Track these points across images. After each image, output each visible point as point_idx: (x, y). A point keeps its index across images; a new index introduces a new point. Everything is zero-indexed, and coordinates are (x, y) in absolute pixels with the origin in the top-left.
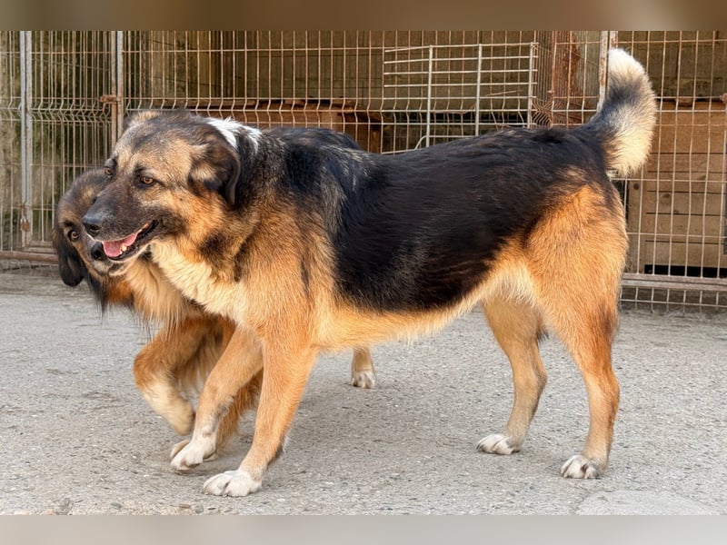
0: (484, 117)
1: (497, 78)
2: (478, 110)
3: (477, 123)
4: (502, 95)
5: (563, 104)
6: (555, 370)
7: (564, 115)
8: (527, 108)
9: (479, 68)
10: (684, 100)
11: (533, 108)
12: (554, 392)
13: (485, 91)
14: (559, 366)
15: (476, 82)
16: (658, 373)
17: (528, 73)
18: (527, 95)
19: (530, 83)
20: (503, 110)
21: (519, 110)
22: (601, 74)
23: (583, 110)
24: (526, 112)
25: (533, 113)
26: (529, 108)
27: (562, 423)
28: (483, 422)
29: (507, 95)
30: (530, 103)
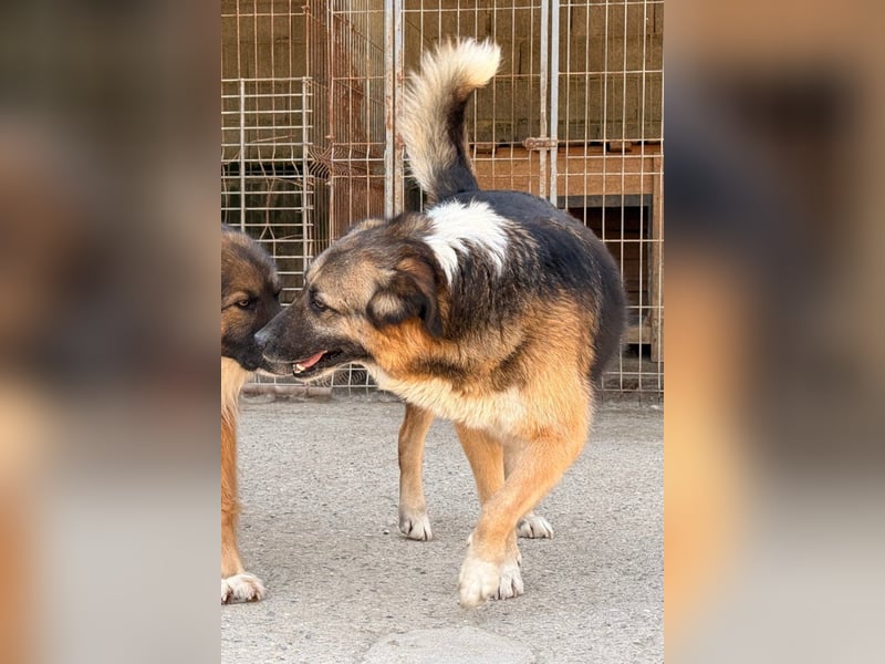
0: (253, 169)
1: (266, 121)
2: (243, 160)
3: (243, 176)
4: (271, 142)
5: (343, 152)
6: (343, 480)
7: (346, 164)
8: (302, 157)
9: (242, 109)
10: (485, 146)
11: (309, 157)
12: (341, 507)
13: (250, 136)
14: (347, 474)
15: (239, 125)
16: (462, 475)
17: (301, 114)
18: (301, 141)
19: (305, 126)
20: (273, 160)
21: (292, 159)
22: (387, 115)
23: (367, 159)
24: (302, 162)
25: (309, 163)
26: (305, 157)
27: (347, 549)
28: (251, 554)
29: (278, 141)
30: (306, 151)
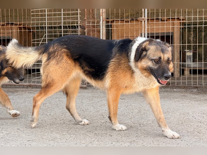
0: (65, 27)
1: (68, 14)
2: (62, 25)
3: (62, 29)
4: (70, 20)
5: (89, 22)
6: (89, 110)
7: (90, 26)
8: (78, 24)
9: (62, 11)
10: (127, 20)
11: (80, 24)
12: (89, 118)
13: (64, 19)
14: (91, 109)
15: (61, 16)
16: (122, 109)
17: (78, 12)
18: (78, 20)
19: (79, 16)
20: (70, 25)
21: (75, 25)
22: (101, 12)
23: (96, 24)
24: (78, 25)
25: (80, 25)
26: (79, 24)
27: (91, 129)
28: (65, 130)
29: (71, 20)
30: (79, 22)
